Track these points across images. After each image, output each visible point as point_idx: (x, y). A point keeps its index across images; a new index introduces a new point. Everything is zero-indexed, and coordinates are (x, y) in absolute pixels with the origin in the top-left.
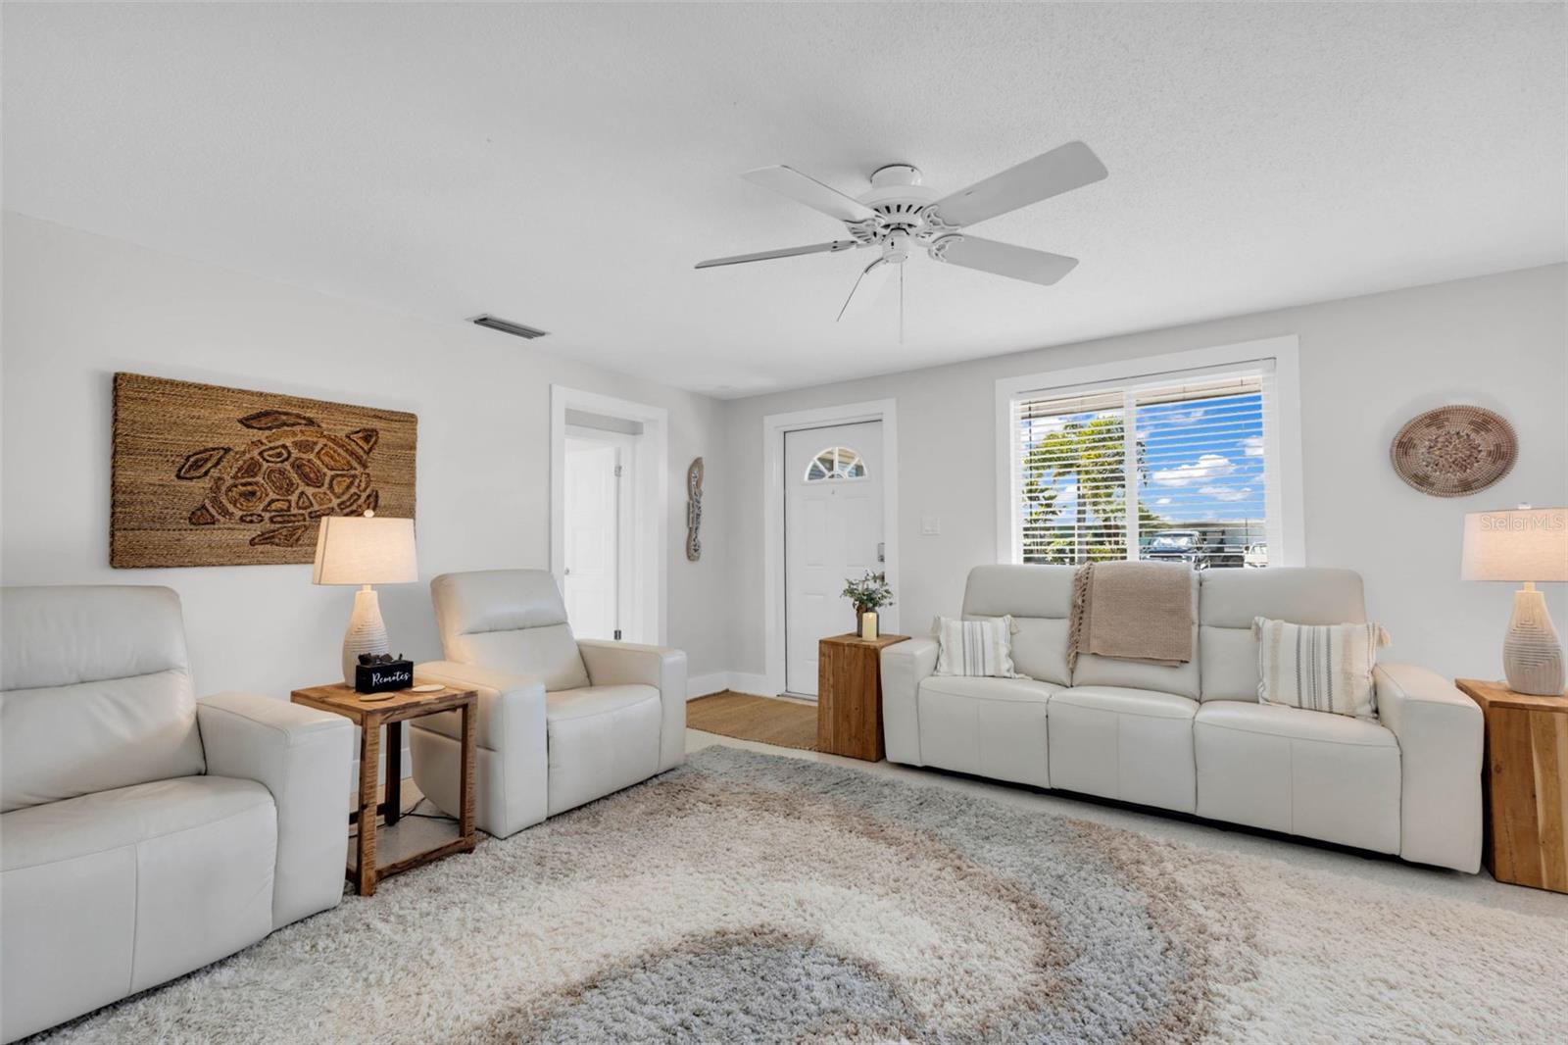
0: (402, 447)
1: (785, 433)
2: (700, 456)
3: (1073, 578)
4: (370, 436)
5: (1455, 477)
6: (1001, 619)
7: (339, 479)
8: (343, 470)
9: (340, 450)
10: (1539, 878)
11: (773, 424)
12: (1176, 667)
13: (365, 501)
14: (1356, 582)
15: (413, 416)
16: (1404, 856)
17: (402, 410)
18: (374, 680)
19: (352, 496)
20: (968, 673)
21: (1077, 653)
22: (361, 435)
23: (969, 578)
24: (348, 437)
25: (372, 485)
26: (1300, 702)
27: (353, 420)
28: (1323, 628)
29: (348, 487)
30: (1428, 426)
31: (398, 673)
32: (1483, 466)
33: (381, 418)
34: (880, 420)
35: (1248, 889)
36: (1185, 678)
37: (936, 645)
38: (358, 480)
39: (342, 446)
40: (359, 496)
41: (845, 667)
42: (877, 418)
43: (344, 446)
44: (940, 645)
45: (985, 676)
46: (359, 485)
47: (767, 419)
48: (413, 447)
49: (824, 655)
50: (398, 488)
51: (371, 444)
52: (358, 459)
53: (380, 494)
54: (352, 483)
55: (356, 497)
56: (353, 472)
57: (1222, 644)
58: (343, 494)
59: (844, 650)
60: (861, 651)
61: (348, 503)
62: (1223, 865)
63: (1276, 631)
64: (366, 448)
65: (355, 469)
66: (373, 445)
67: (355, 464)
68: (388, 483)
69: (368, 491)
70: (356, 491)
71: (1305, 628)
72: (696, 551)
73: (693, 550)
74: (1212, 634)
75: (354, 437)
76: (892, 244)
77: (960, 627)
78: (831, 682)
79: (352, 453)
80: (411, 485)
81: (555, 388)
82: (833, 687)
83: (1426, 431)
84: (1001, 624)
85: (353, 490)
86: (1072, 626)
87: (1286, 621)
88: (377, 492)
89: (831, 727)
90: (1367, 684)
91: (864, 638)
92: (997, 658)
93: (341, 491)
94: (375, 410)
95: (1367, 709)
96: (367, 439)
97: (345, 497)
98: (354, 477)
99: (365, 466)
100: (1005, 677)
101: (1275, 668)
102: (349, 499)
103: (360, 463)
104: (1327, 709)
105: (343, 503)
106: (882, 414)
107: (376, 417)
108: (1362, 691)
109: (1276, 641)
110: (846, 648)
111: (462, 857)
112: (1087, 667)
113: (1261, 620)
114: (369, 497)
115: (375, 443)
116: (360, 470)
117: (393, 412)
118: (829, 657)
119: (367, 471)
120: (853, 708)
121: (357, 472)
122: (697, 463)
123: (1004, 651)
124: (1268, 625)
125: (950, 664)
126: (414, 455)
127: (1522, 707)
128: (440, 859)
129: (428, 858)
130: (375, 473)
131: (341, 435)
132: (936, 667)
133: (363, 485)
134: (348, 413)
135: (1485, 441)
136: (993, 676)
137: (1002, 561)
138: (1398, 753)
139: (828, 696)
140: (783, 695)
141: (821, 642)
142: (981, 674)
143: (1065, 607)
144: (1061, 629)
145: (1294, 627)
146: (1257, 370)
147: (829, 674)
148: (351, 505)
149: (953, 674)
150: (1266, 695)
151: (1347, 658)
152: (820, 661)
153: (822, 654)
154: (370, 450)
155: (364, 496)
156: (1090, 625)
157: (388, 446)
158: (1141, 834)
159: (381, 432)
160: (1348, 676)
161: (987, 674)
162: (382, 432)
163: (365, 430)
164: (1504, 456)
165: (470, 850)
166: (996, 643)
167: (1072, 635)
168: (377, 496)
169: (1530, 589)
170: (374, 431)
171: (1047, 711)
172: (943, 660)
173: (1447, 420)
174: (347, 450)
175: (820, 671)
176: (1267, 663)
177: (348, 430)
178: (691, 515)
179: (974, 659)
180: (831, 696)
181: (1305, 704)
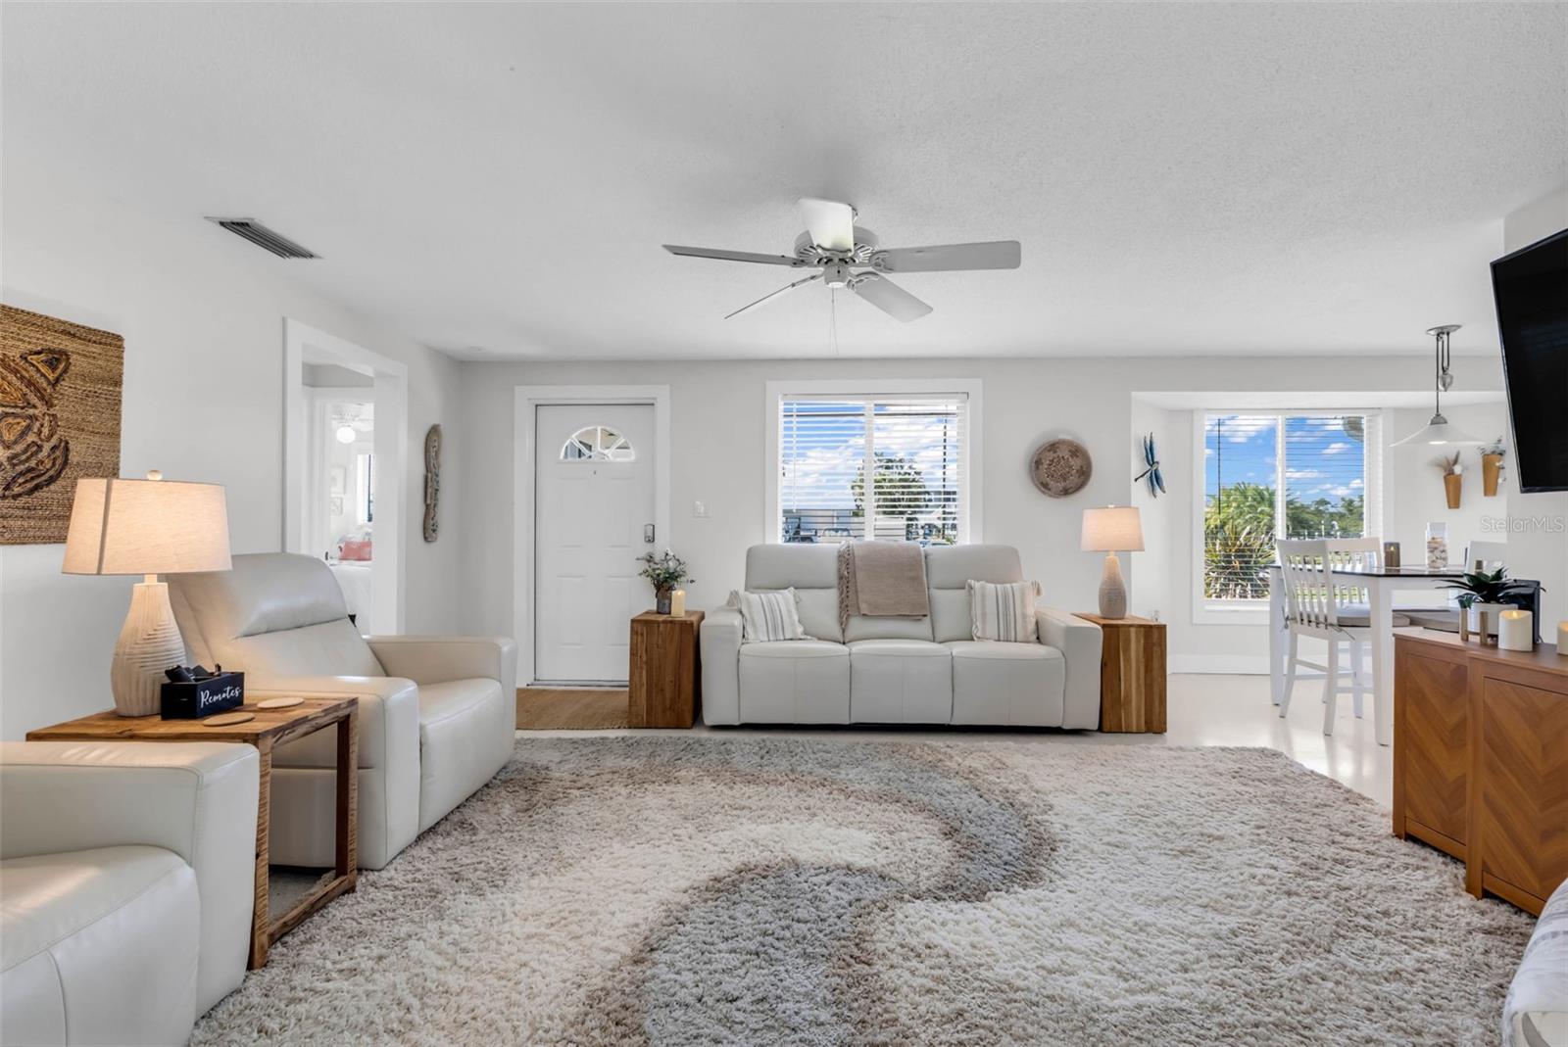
0: (102, 380)
1: (537, 406)
2: (437, 423)
3: (836, 554)
4: (57, 359)
5: (1061, 485)
6: (786, 591)
7: (10, 420)
8: (16, 407)
9: (11, 377)
10: (1121, 728)
11: (524, 396)
12: (920, 620)
13: (49, 456)
14: (1013, 553)
15: (119, 338)
16: (1065, 727)
17: (103, 329)
18: (203, 700)
19: (29, 445)
20: (771, 638)
21: (849, 615)
22: (42, 357)
23: (748, 556)
24: (23, 357)
25: (60, 432)
26: (999, 636)
27: (32, 334)
28: (1008, 585)
29: (23, 434)
30: (1049, 451)
31: (228, 688)
32: (1073, 480)
33: (74, 336)
34: (653, 404)
35: (1008, 762)
36: (924, 627)
37: (740, 617)
38: (38, 424)
39: (15, 372)
40: (40, 448)
41: (660, 642)
42: (651, 401)
43: (18, 371)
44: (743, 616)
45: (785, 640)
46: (40, 432)
47: (518, 389)
48: (118, 383)
49: (637, 633)
50: (97, 438)
51: (58, 371)
52: (38, 390)
53: (71, 446)
54: (29, 428)
55: (35, 448)
56: (31, 411)
57: (946, 601)
58: (15, 442)
59: (659, 627)
60: (677, 627)
61: (23, 457)
62: (985, 752)
63: (983, 588)
64: (51, 378)
65: (35, 407)
66: (61, 375)
67: (34, 400)
68: (83, 430)
69: (54, 441)
70: (36, 439)
71: (998, 586)
72: (434, 531)
73: (429, 530)
74: (936, 593)
75: (33, 358)
76: (839, 272)
77: (758, 599)
78: (644, 659)
79: (30, 383)
80: (115, 435)
81: (290, 322)
82: (646, 663)
83: (1048, 454)
84: (789, 594)
85: (31, 438)
86: (841, 593)
87: (987, 582)
88: (67, 443)
89: (644, 702)
90: (1033, 620)
91: (673, 614)
92: (792, 624)
93: (12, 438)
94: (64, 323)
95: (1034, 637)
96: (52, 364)
97: (19, 448)
98: (31, 418)
99: (49, 404)
100: (800, 639)
101: (984, 615)
102: (25, 451)
103: (42, 398)
104: (1013, 639)
105: (15, 456)
106: (655, 399)
107: (63, 332)
108: (1031, 627)
109: (983, 596)
110: (661, 625)
111: (348, 899)
112: (857, 625)
113: (973, 582)
114: (54, 448)
115: (65, 371)
116: (41, 408)
117: (90, 329)
118: (642, 634)
119: (51, 411)
120: (667, 680)
121: (36, 412)
122: (434, 432)
123: (796, 618)
124: (977, 585)
125: (755, 632)
126: (120, 392)
127: (1117, 626)
128: (324, 906)
129: (316, 907)
130: (65, 415)
131: (14, 354)
132: (744, 636)
133: (46, 431)
134: (25, 323)
135: (1076, 463)
136: (791, 639)
137: (768, 542)
138: (1063, 660)
139: (641, 673)
140: (532, 685)
141: (633, 621)
142: (782, 638)
143: (833, 579)
144: (831, 597)
145: (992, 586)
146: (956, 400)
147: (642, 651)
148: (28, 459)
149: (759, 643)
150: (979, 634)
151: (1024, 605)
152: (632, 638)
153: (634, 632)
154: (57, 380)
155: (47, 447)
156: (857, 592)
157: (83, 377)
158: (928, 742)
159: (73, 358)
160: (1024, 616)
161: (787, 637)
162: (75, 356)
163: (51, 351)
164: (1085, 473)
165: (351, 890)
166: (789, 611)
167: (842, 602)
168: (67, 449)
169: (1112, 555)
170: (64, 353)
171: (850, 662)
172: (749, 629)
173: (1058, 448)
174: (22, 378)
175: (631, 649)
176: (979, 611)
177: (24, 347)
178: (429, 490)
179: (775, 628)
180: (644, 672)
181: (1002, 638)
